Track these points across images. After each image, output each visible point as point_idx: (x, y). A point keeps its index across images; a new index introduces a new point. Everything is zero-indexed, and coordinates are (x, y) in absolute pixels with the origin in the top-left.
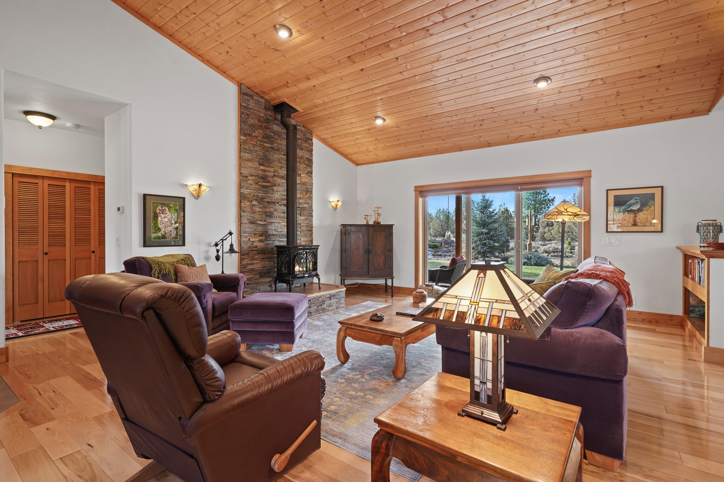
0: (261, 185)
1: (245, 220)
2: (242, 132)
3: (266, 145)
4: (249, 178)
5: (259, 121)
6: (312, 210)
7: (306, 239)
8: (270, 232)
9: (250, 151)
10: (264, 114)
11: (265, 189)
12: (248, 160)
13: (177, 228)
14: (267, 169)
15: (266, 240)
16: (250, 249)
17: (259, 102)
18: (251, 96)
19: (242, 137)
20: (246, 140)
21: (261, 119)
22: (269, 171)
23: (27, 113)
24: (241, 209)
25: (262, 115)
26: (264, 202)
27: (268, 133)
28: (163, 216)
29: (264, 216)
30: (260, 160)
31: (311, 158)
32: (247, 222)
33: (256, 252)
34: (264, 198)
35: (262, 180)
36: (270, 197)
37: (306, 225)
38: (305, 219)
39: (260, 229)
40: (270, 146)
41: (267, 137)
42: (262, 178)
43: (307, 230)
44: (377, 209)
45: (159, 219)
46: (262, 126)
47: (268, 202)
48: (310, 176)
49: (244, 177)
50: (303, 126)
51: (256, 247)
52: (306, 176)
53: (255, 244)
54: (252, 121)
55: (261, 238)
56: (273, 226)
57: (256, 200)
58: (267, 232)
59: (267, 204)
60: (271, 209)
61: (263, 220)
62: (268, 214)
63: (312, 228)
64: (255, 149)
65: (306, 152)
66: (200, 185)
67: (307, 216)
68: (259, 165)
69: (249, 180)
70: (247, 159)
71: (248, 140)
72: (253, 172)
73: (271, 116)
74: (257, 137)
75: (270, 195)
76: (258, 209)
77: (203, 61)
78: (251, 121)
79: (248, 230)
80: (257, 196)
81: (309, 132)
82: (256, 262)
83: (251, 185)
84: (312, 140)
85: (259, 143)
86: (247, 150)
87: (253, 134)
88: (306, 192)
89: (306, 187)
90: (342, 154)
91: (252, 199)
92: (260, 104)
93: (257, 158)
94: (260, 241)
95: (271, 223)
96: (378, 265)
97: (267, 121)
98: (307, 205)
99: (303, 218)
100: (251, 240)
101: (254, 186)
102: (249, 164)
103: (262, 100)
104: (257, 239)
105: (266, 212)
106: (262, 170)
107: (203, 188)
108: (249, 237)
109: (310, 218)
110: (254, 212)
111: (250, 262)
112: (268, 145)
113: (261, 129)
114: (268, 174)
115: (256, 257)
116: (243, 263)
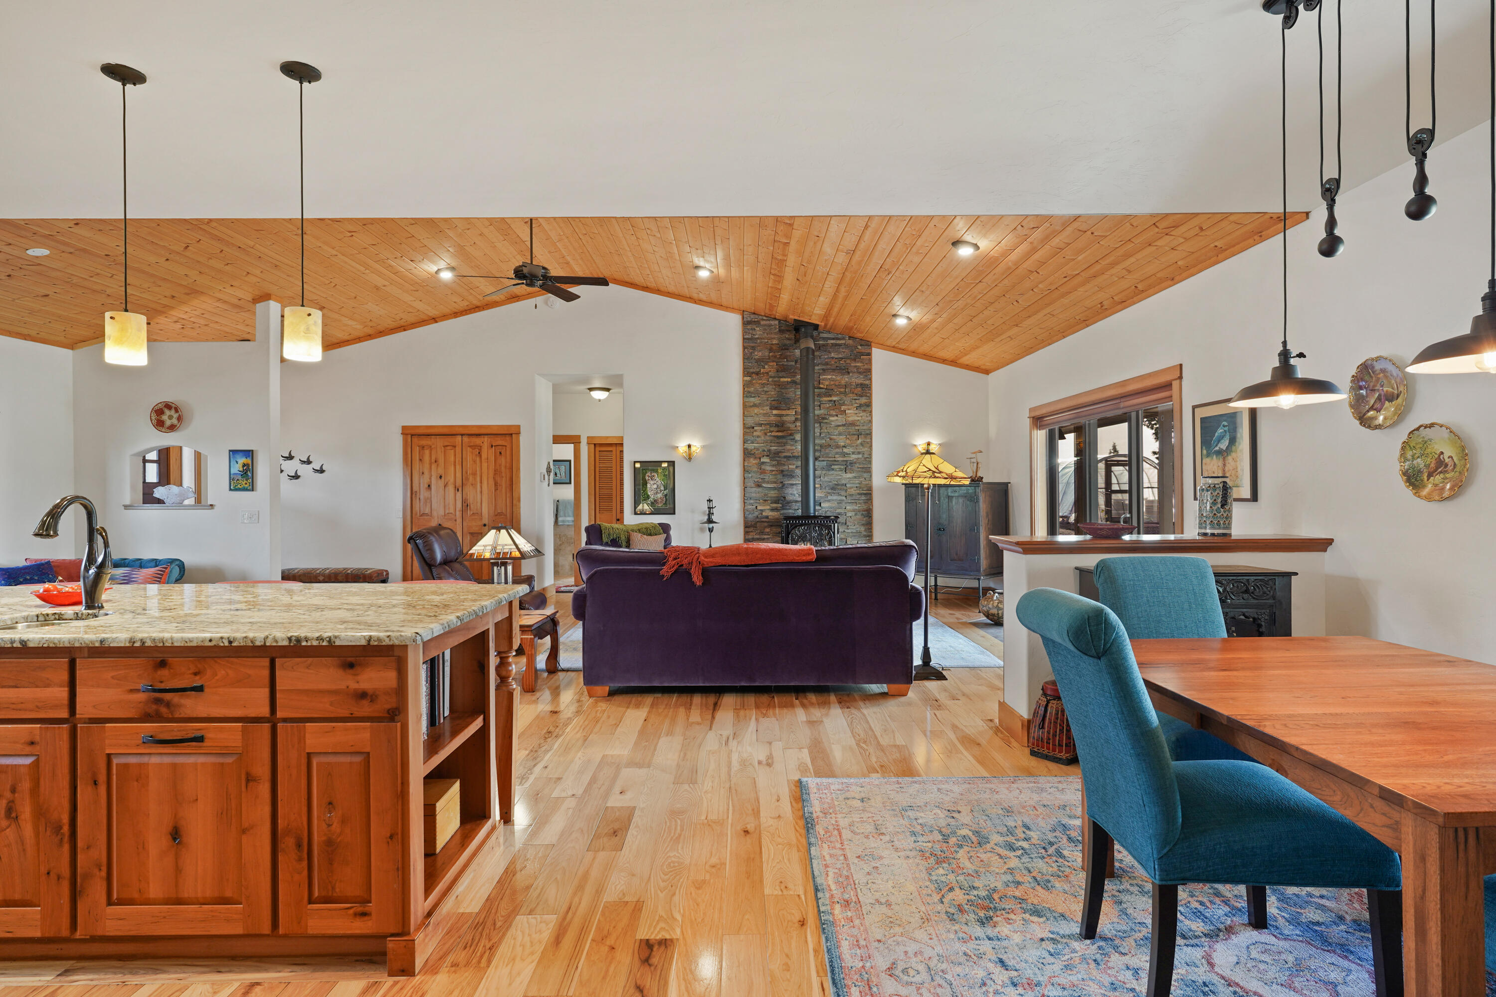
0: (774, 436)
1: (750, 483)
2: (746, 372)
3: (782, 380)
4: (755, 428)
5: (771, 350)
6: (870, 462)
7: (857, 508)
8: (790, 498)
9: (757, 394)
10: (778, 339)
11: (781, 441)
12: (755, 405)
13: (666, 495)
14: (784, 412)
15: (783, 508)
16: (758, 520)
17: (770, 325)
18: (757, 323)
19: (748, 378)
20: (750, 381)
21: (774, 347)
22: (787, 415)
23: (591, 389)
24: (745, 470)
25: (775, 342)
26: (779, 457)
27: (786, 363)
28: (652, 482)
29: (779, 477)
30: (773, 403)
31: (867, 382)
32: (753, 485)
33: (766, 524)
34: (781, 452)
35: (776, 429)
36: (789, 450)
37: (858, 485)
38: (855, 477)
39: (773, 494)
40: (789, 380)
41: (783, 370)
42: (777, 426)
43: (859, 494)
44: (974, 456)
45: (649, 486)
46: (775, 357)
47: (785, 457)
48: (864, 411)
49: (749, 428)
50: (850, 337)
51: (767, 517)
52: (856, 412)
53: (764, 514)
54: (760, 354)
55: (775, 505)
56: (794, 489)
57: (767, 456)
58: (785, 497)
59: (785, 460)
60: (790, 466)
61: (779, 481)
62: (785, 473)
63: (870, 489)
64: (765, 389)
65: (856, 375)
66: (689, 446)
67: (859, 471)
68: (771, 409)
69: (756, 431)
70: (752, 404)
71: (754, 379)
72: (762, 419)
73: (788, 339)
74: (767, 373)
75: (789, 447)
76: (768, 468)
77: (695, 302)
78: (758, 354)
79: (754, 495)
80: (769, 451)
81: (863, 343)
82: (766, 537)
83: (758, 437)
84: (869, 354)
85: (770, 380)
86: (752, 393)
87: (762, 370)
88: (856, 436)
89: (857, 428)
90: (944, 361)
91: (760, 455)
92: (770, 329)
93: (767, 400)
94: (772, 510)
95: (793, 485)
96: (957, 554)
97: (784, 348)
98: (860, 456)
99: (849, 475)
100: (759, 508)
101: (763, 438)
102: (756, 410)
103: (772, 322)
104: (768, 507)
105: (782, 471)
106: (776, 415)
107: (693, 449)
108: (757, 505)
109: (865, 475)
110: (763, 472)
111: (758, 537)
112: (786, 380)
113: (773, 362)
114: (785, 418)
115: (768, 530)
116: (747, 537)
